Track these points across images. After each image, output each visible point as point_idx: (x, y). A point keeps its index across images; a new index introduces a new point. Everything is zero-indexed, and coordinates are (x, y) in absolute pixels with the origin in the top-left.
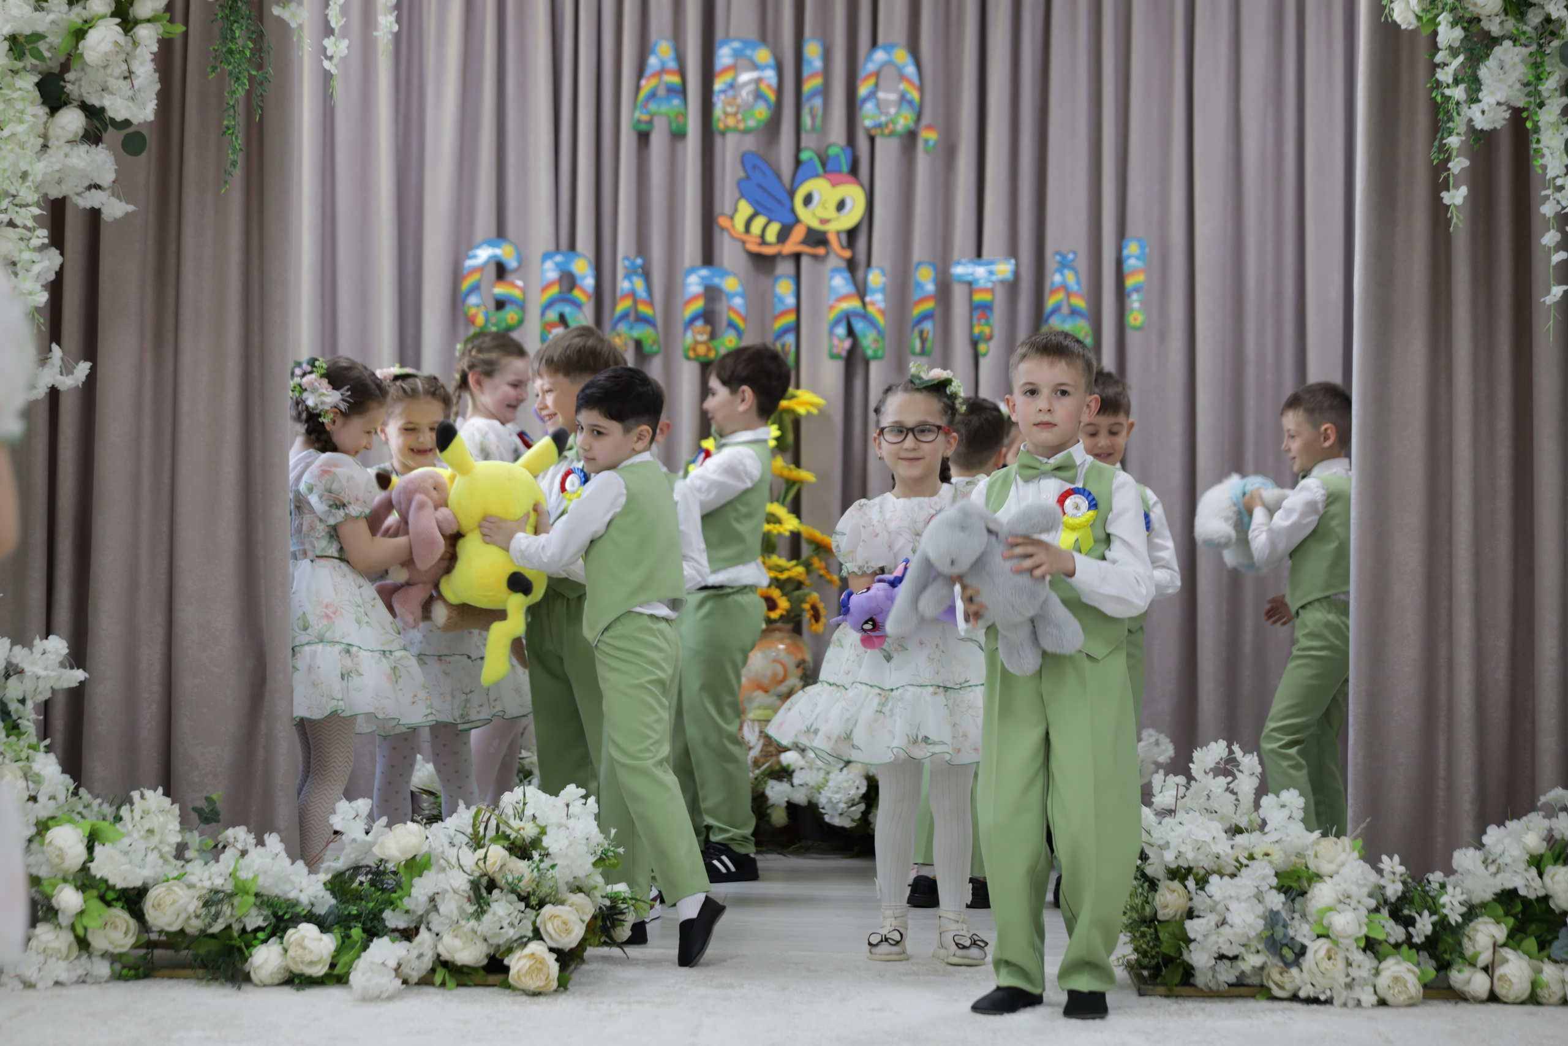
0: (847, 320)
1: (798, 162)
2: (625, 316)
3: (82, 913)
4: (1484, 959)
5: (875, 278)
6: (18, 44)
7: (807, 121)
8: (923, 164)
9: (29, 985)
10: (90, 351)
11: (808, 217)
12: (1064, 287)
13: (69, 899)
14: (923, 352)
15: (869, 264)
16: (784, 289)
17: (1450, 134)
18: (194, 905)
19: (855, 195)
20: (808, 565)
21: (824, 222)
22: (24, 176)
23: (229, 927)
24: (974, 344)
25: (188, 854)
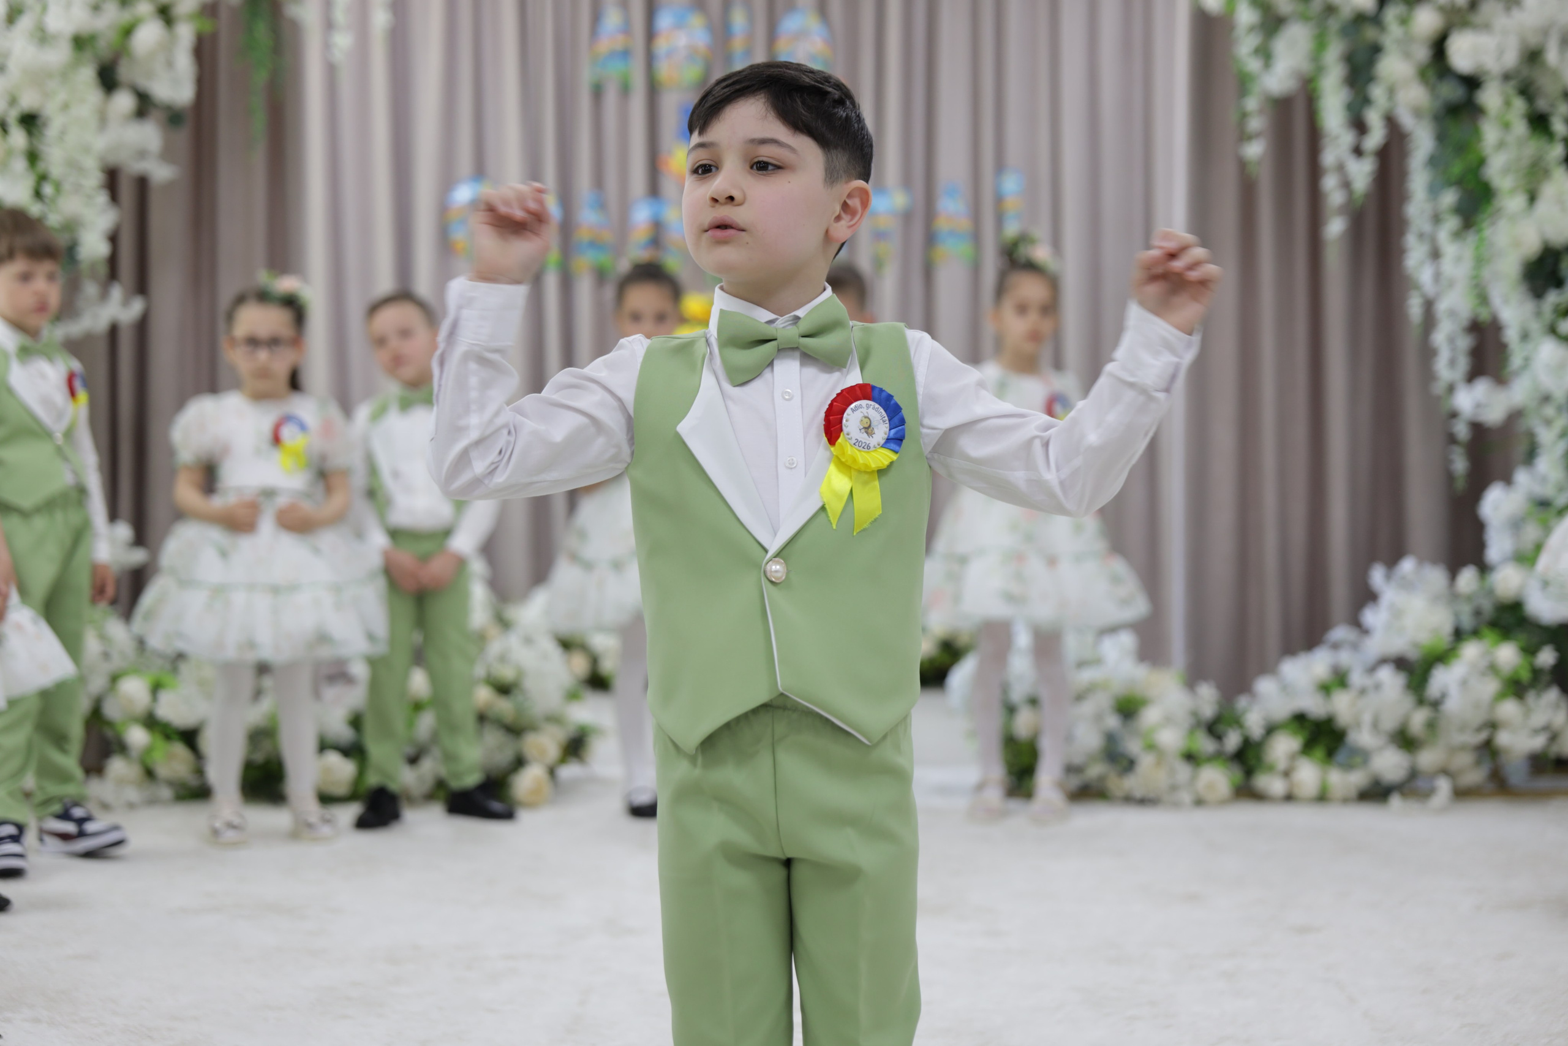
2: (586, 245)
3: (149, 750)
4: (1282, 764)
6: (80, 42)
9: (106, 807)
10: (142, 286)
13: (137, 736)
17: (1249, 98)
22: (87, 149)
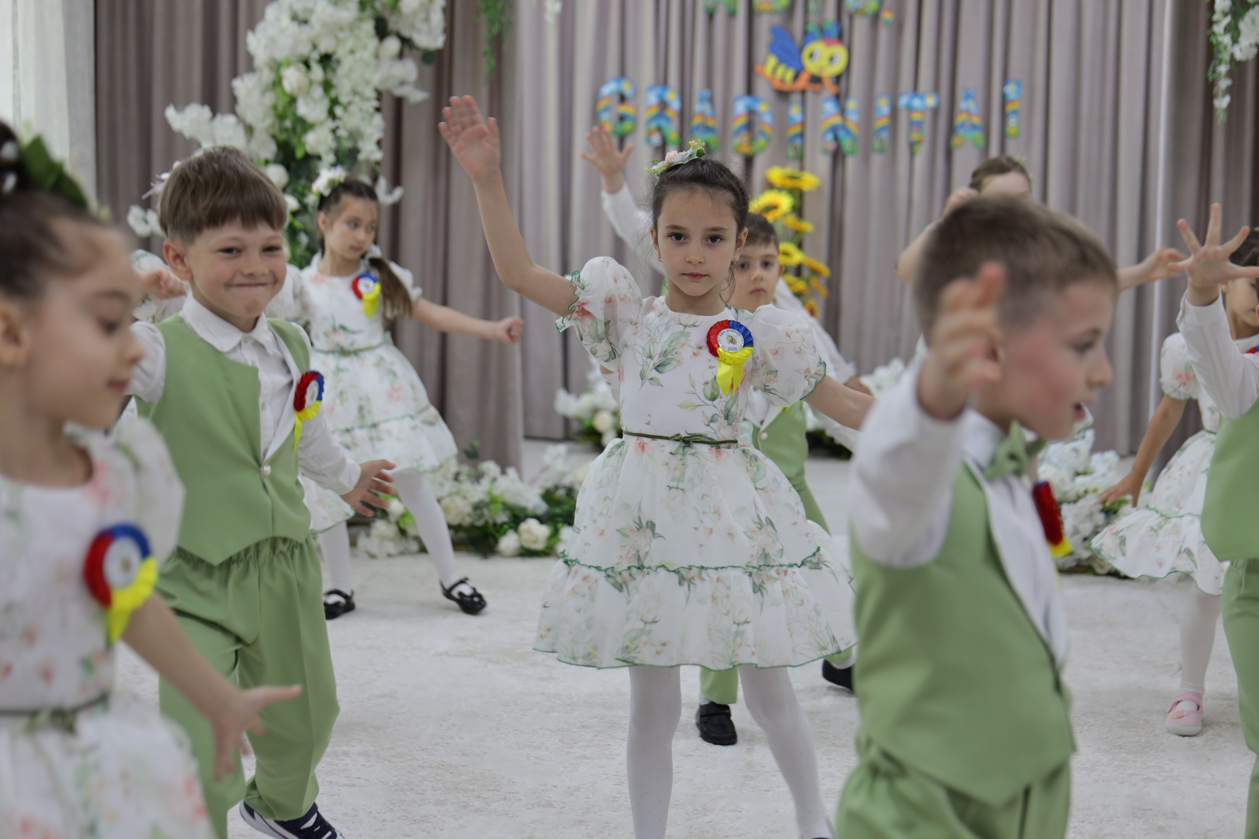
0: (834, 130)
1: (805, 32)
2: (698, 128)
3: (402, 516)
5: (852, 105)
6: (363, 4)
7: (812, 6)
8: (884, 35)
9: (372, 556)
11: (811, 67)
12: (968, 112)
13: (395, 506)
14: (881, 151)
15: (847, 95)
16: (795, 112)
17: (1220, 63)
18: (468, 509)
19: (840, 52)
20: (808, 281)
21: (821, 68)
22: (367, 83)
23: (486, 523)
24: (912, 146)
25: (462, 478)
